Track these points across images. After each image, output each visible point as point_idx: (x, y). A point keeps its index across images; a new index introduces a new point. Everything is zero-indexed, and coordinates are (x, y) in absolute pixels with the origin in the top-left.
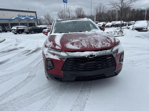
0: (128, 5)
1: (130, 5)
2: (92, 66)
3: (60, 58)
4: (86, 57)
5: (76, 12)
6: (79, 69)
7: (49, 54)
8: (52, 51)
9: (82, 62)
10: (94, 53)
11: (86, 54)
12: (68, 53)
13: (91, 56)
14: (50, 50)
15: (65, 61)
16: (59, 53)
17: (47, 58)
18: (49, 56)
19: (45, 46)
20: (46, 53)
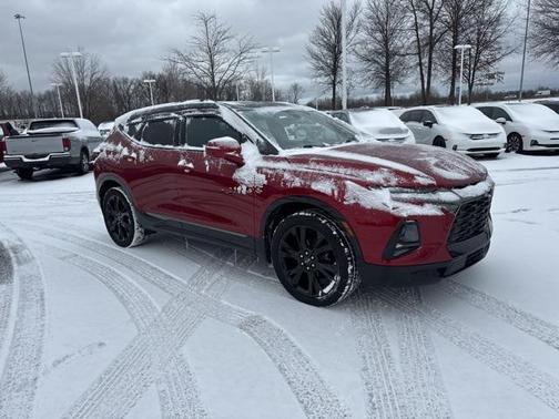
3: (443, 210)
7: (402, 206)
8: (405, 196)
14: (398, 192)
16: (434, 197)
17: (405, 219)
18: (408, 210)
19: (367, 185)
20: (391, 204)
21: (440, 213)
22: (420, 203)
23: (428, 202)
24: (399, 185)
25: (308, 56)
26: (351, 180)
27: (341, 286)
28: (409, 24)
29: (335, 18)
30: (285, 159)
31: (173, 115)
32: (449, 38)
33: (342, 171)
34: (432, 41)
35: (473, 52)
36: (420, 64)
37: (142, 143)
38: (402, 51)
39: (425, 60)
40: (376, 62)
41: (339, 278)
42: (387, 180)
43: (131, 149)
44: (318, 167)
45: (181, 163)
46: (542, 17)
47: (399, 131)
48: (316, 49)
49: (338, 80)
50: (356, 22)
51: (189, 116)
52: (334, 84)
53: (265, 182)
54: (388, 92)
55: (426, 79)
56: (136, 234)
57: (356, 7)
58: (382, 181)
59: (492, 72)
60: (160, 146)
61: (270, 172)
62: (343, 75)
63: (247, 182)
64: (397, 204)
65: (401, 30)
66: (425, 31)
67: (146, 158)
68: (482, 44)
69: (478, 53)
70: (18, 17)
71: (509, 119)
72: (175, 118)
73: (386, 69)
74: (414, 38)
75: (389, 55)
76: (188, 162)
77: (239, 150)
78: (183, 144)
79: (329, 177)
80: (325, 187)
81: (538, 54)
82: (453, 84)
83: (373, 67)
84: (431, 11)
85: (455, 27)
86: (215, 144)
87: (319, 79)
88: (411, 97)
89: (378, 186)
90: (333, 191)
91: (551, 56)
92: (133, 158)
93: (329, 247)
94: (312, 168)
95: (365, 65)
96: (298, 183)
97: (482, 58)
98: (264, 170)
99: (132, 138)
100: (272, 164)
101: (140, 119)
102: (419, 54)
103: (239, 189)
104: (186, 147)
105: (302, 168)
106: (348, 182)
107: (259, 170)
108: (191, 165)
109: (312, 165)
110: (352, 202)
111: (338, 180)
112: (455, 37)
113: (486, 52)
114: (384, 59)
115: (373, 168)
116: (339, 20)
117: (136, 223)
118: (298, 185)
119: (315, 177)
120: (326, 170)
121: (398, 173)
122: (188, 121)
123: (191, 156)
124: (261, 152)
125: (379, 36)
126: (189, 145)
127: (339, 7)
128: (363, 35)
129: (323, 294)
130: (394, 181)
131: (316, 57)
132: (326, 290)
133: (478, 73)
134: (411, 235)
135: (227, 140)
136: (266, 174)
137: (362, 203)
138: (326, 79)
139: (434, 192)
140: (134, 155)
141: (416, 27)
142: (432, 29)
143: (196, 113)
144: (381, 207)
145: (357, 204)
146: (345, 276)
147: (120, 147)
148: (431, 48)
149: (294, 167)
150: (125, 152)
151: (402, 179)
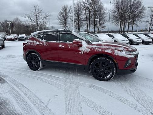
8: (128, 53)
17: (129, 58)
18: (129, 56)
19: (120, 51)
20: (126, 55)
21: (134, 57)
22: (130, 55)
23: (132, 54)
25: (58, 19)
27: (112, 76)
28: (84, 13)
29: (65, 9)
30: (95, 45)
31: (55, 33)
32: (93, 17)
33: (112, 47)
34: (90, 17)
35: (99, 21)
36: (87, 23)
37: (43, 40)
38: (83, 20)
39: (88, 22)
41: (112, 74)
43: (40, 42)
44: (105, 46)
45: (60, 46)
46: (114, 14)
48: (60, 17)
50: (71, 11)
51: (61, 34)
52: (65, 27)
53: (90, 50)
55: (88, 27)
56: (41, 67)
57: (70, 7)
58: (123, 50)
59: (103, 26)
60: (51, 41)
61: (91, 48)
62: (67, 25)
63: (83, 51)
66: (88, 15)
67: (46, 45)
68: (101, 19)
69: (100, 21)
71: (114, 37)
72: (56, 34)
73: (78, 24)
74: (85, 16)
75: (79, 20)
76: (63, 46)
77: (81, 42)
78: (60, 41)
79: (110, 49)
80: (109, 51)
81: (113, 22)
82: (94, 28)
83: (75, 23)
84: (89, 10)
85: (95, 14)
86: (75, 41)
87: (61, 25)
89: (122, 51)
90: (111, 52)
91: (116, 23)
92: (41, 45)
93: (109, 66)
94: (103, 47)
96: (100, 50)
97: (101, 22)
98: (89, 47)
99: (39, 39)
100: (91, 46)
101: (42, 34)
102: (87, 20)
103: (81, 52)
104: (61, 42)
105: (101, 47)
106: (115, 50)
107: (87, 47)
108: (64, 46)
109: (103, 46)
110: (116, 55)
111: (112, 49)
112: (95, 17)
113: (102, 21)
115: (119, 47)
116: (66, 10)
117: (41, 64)
118: (101, 51)
119: (105, 49)
120: (108, 47)
121: (125, 48)
122: (61, 35)
123: (63, 44)
124: (87, 43)
125: (76, 15)
126: (62, 41)
127: (66, 6)
129: (106, 78)
130: (125, 50)
131: (60, 19)
132: (107, 77)
133: (100, 26)
134: (130, 62)
135: (77, 40)
136: (90, 49)
137: (119, 55)
138: (63, 25)
139: (132, 52)
140: (41, 44)
141: (86, 14)
142: (90, 14)
143: (64, 33)
144: (124, 56)
145: (118, 55)
146: (113, 73)
147: (35, 42)
148: (90, 19)
149: (98, 47)
150: (38, 43)
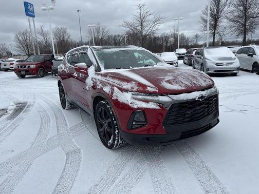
0: (151, 28)
1: (154, 29)
2: (200, 112)
3: (160, 106)
4: (197, 99)
5: (55, 35)
6: (185, 120)
7: (137, 102)
8: (140, 97)
9: (191, 108)
10: (204, 93)
11: (195, 95)
12: (170, 96)
13: (202, 97)
14: (135, 95)
15: (169, 110)
16: (156, 98)
17: (136, 109)
18: (138, 105)
19: (122, 90)
20: (131, 101)
21: (157, 107)
22: (147, 101)
23: (152, 101)
24: (137, 91)
25: (201, 21)
26: (117, 87)
27: (114, 140)
30: (101, 74)
33: (116, 82)
38: (254, 15)
40: (238, 22)
41: (113, 136)
42: (132, 88)
47: (230, 59)
49: (216, 32)
50: (228, 1)
52: (214, 34)
53: (92, 85)
54: (245, 38)
56: (66, 105)
58: (130, 88)
61: (95, 80)
62: (219, 29)
64: (134, 101)
65: (255, 4)
70: (78, 11)
73: (245, 25)
75: (247, 18)
77: (87, 70)
80: (107, 89)
83: (236, 25)
86: (76, 66)
87: (206, 32)
88: (257, 40)
89: (127, 91)
90: (109, 92)
92: (64, 71)
93: (110, 120)
95: (232, 24)
99: (67, 62)
100: (96, 77)
105: (104, 79)
106: (115, 88)
107: (92, 79)
110: (115, 98)
111: (112, 86)
114: (244, 20)
118: (100, 87)
119: (106, 84)
122: (80, 55)
124: (95, 71)
125: (242, 8)
128: (232, 8)
130: (136, 88)
131: (205, 21)
132: (110, 142)
135: (82, 64)
137: (119, 99)
138: (210, 31)
139: (157, 96)
144: (126, 102)
145: (117, 100)
151: (141, 88)
